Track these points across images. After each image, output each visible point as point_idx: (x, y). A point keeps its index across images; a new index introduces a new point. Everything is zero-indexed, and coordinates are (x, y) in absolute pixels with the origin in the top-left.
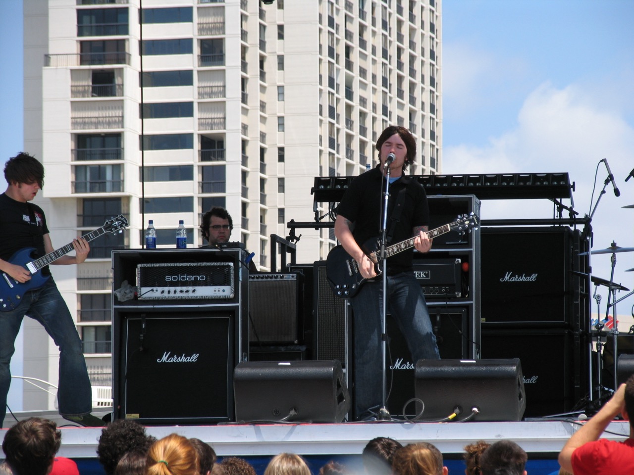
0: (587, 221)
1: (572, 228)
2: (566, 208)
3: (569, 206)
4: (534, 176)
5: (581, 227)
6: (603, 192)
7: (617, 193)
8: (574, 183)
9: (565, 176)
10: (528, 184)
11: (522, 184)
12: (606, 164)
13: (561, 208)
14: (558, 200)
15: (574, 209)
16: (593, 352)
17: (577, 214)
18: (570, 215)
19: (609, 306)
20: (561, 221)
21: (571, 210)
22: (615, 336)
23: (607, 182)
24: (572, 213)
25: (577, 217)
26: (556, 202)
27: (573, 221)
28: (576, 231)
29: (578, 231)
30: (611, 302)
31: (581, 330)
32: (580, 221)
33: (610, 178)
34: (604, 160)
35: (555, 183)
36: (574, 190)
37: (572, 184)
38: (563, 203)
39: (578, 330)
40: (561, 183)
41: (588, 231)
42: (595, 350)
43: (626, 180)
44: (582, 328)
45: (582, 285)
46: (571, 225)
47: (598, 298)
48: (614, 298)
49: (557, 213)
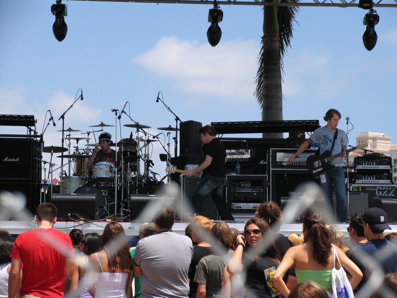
0: (41, 136)
1: (35, 139)
2: (33, 130)
3: (34, 130)
4: (19, 116)
5: (39, 139)
6: (48, 124)
7: (54, 125)
8: (36, 120)
9: (33, 117)
10: (16, 119)
11: (14, 119)
12: (50, 112)
13: (31, 130)
14: (30, 127)
15: (36, 131)
16: (42, 192)
17: (38, 133)
18: (34, 133)
19: (49, 173)
20: (30, 136)
21: (35, 131)
22: (52, 186)
23: (50, 120)
24: (35, 133)
25: (37, 134)
26: (28, 128)
27: (36, 136)
28: (37, 140)
29: (38, 140)
30: (50, 171)
31: (38, 183)
32: (38, 136)
33: (52, 118)
34: (49, 111)
35: (28, 120)
36: (36, 123)
37: (35, 120)
38: (31, 128)
39: (36, 183)
40: (31, 120)
41: (42, 140)
42: (43, 191)
43: (59, 120)
44: (38, 182)
45: (39, 163)
46: (35, 138)
47: (45, 169)
48: (52, 169)
49: (29, 133)
